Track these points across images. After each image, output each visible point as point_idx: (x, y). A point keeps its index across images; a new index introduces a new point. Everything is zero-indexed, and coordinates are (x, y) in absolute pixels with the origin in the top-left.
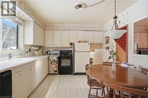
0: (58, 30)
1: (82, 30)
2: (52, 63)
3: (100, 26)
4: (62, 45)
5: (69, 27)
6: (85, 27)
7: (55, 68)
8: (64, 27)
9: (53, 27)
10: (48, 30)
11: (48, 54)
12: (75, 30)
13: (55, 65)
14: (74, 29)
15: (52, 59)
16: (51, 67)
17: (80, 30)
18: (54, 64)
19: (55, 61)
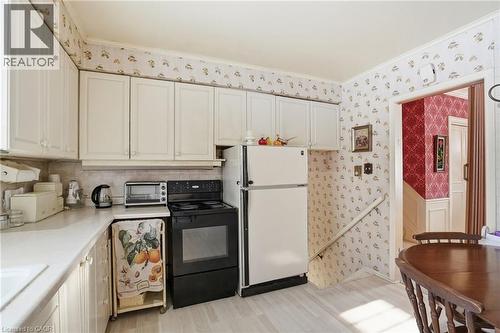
0: (161, 78)
1: (269, 90)
2: (138, 256)
3: (330, 82)
4: (180, 154)
5: (211, 71)
6: (279, 81)
7: (153, 279)
8: (189, 67)
9: (132, 58)
10: (100, 70)
11: (97, 202)
12: (241, 88)
13: (151, 265)
14: (237, 86)
15: (133, 234)
16: (130, 275)
17: (259, 91)
18: (147, 259)
19: (152, 242)
